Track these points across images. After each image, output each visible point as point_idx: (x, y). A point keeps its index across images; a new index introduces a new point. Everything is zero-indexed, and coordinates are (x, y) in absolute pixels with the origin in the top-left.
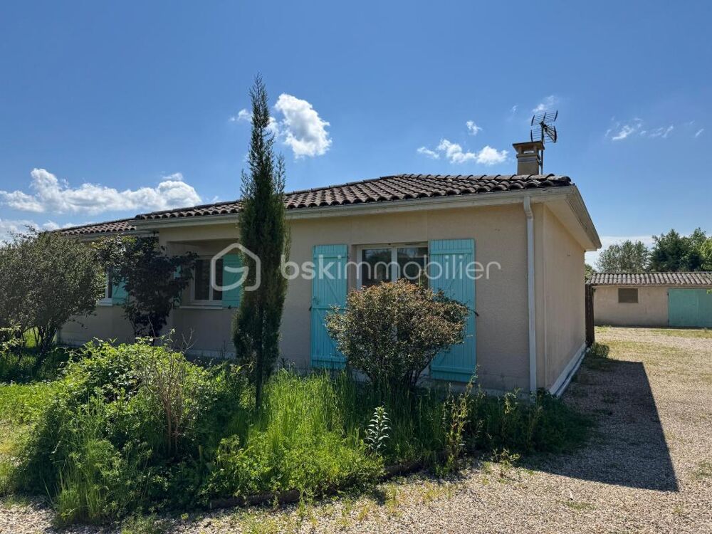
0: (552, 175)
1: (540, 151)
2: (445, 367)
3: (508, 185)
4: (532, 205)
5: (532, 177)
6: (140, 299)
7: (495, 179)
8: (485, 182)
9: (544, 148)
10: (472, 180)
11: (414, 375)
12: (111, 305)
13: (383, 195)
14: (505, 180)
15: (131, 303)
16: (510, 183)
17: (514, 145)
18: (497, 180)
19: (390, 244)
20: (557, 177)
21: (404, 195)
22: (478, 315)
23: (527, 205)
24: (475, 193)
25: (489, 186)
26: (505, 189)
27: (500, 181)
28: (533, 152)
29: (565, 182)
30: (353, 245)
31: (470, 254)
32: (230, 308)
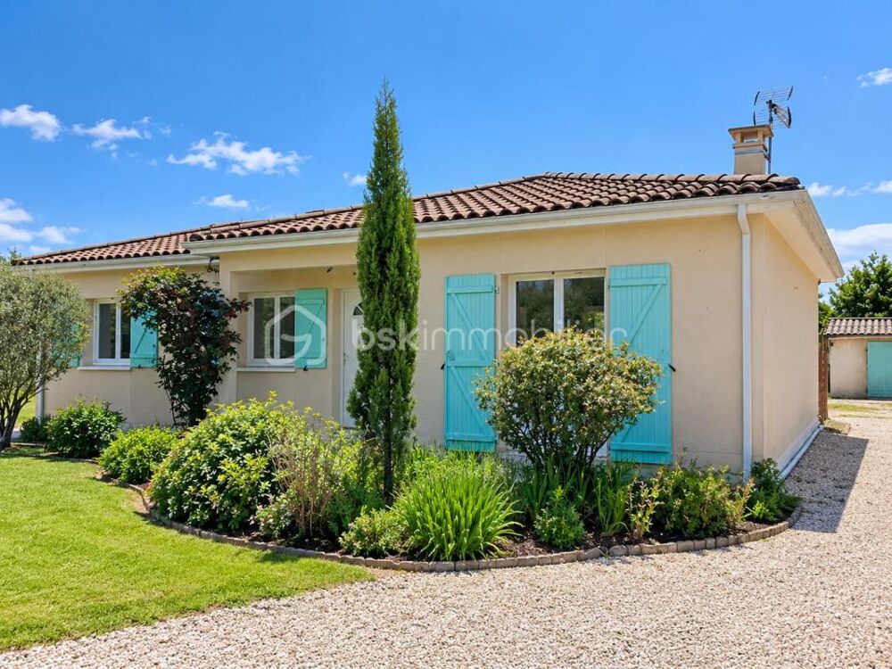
0: (775, 175)
1: (767, 139)
2: (629, 444)
3: (716, 189)
4: (749, 217)
5: (748, 178)
6: (178, 357)
7: (696, 181)
8: (683, 185)
9: (772, 134)
10: (662, 181)
11: (589, 454)
12: (128, 369)
13: (539, 203)
14: (710, 183)
15: (167, 364)
16: (718, 187)
17: (729, 130)
18: (700, 182)
19: (553, 273)
20: (781, 179)
21: (570, 203)
22: (674, 370)
23: (742, 217)
24: (670, 199)
25: (689, 190)
26: (712, 194)
27: (704, 183)
28: (756, 140)
29: (791, 185)
30: (502, 275)
31: (665, 285)
32: (305, 369)
